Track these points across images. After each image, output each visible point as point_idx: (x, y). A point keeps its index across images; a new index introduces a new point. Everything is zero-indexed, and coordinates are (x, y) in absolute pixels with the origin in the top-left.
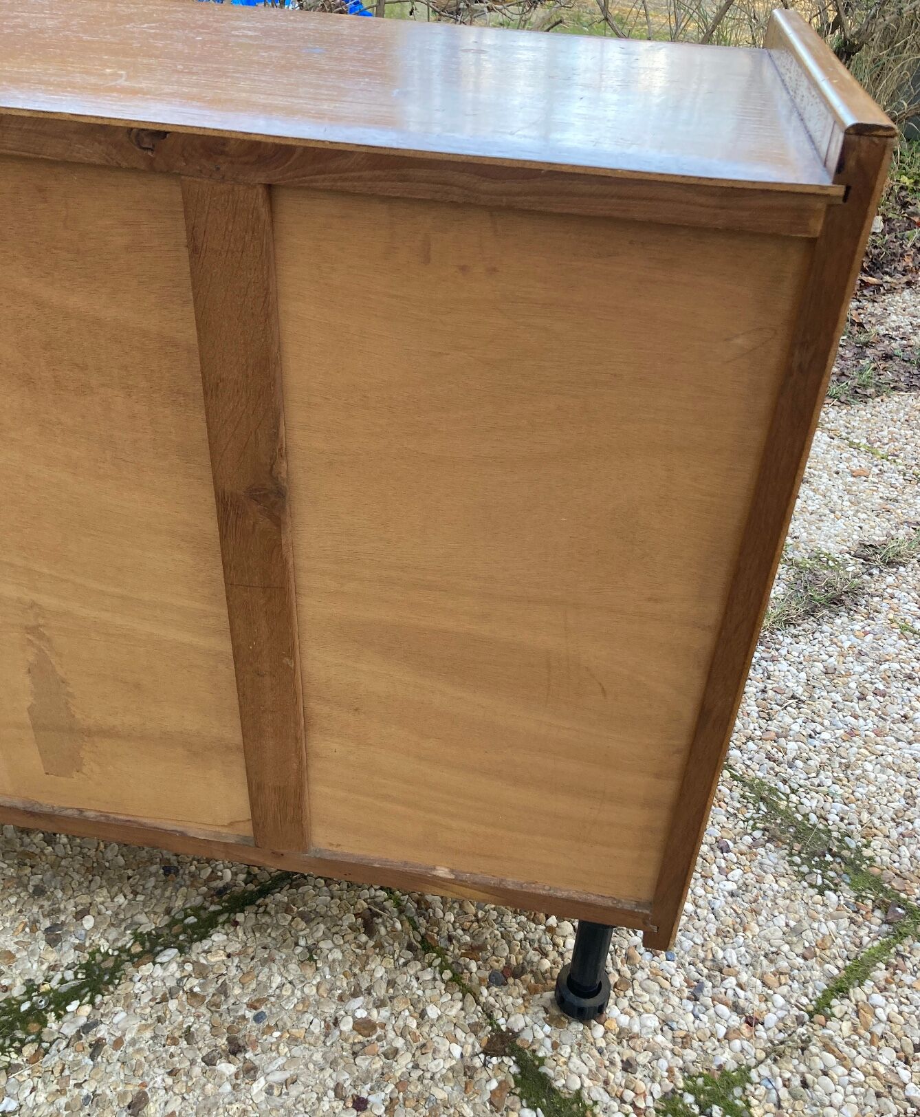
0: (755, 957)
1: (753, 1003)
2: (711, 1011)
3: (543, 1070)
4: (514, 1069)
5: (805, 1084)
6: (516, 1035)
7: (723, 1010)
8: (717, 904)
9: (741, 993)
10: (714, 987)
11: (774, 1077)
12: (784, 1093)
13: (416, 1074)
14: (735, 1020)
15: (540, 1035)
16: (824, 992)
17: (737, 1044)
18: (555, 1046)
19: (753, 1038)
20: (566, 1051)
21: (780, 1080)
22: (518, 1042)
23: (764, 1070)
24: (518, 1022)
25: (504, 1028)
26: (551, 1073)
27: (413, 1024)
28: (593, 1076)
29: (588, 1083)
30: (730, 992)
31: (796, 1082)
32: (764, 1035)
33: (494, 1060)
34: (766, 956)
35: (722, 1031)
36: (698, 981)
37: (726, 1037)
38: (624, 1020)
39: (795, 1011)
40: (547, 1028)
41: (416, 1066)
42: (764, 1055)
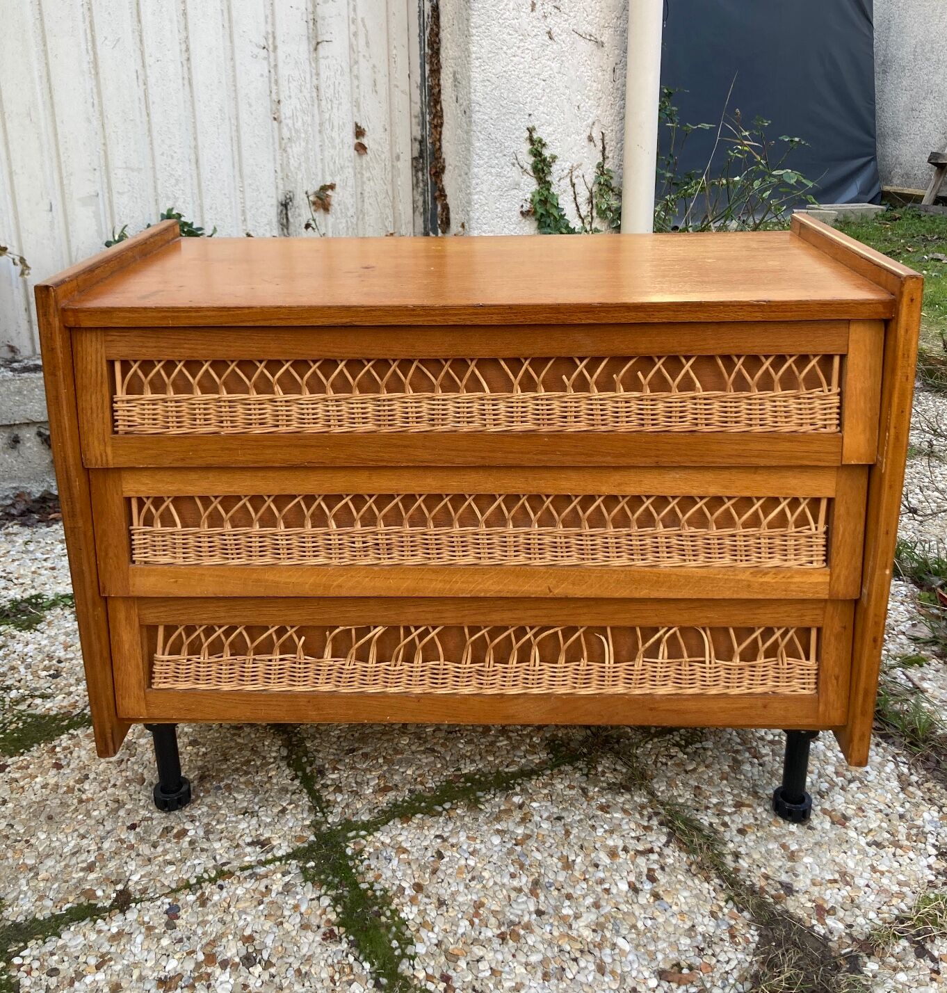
3: (89, 919)
4: (100, 905)
6: (123, 912)
13: (133, 856)
15: (114, 924)
18: (99, 932)
20: (93, 936)
22: (118, 911)
24: (131, 915)
25: (133, 905)
26: (83, 923)
27: (168, 857)
28: (64, 947)
29: (61, 942)
33: (114, 895)
38: (88, 979)
40: (114, 930)
41: (138, 855)
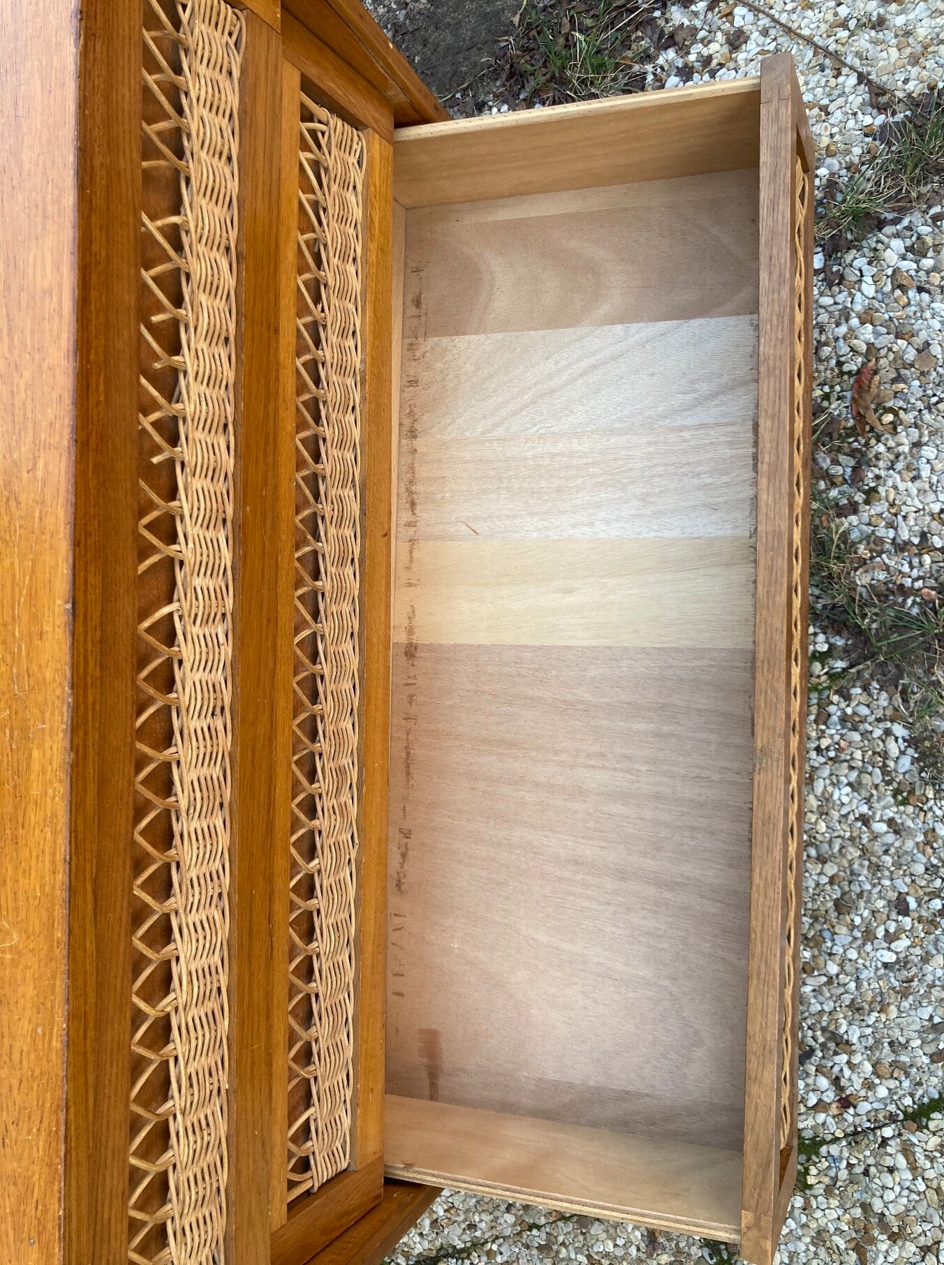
0: (878, 1042)
1: (854, 1084)
2: (810, 1081)
5: (866, 1173)
7: (823, 1082)
8: (865, 975)
9: (847, 1072)
10: (823, 1057)
11: (841, 1159)
12: (843, 1174)
14: (830, 1096)
16: (932, 1100)
17: (821, 1117)
19: (839, 1117)
21: (845, 1163)
23: (834, 1149)
30: (836, 1069)
31: (859, 1170)
32: (850, 1119)
34: (891, 1044)
35: (812, 1100)
36: (810, 1046)
37: (814, 1107)
39: (892, 1108)
42: (842, 1135)
